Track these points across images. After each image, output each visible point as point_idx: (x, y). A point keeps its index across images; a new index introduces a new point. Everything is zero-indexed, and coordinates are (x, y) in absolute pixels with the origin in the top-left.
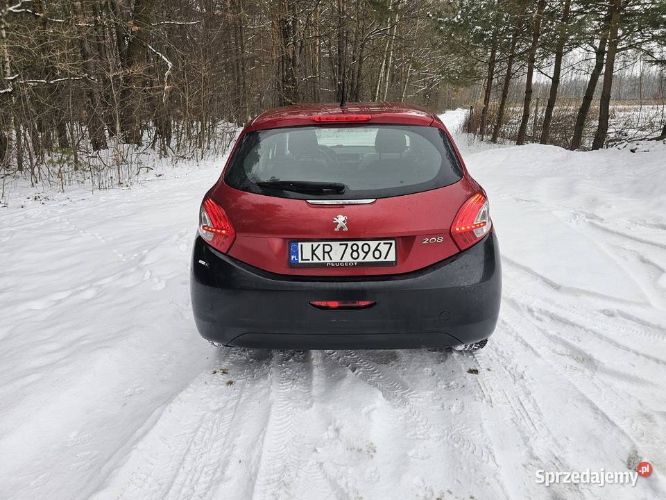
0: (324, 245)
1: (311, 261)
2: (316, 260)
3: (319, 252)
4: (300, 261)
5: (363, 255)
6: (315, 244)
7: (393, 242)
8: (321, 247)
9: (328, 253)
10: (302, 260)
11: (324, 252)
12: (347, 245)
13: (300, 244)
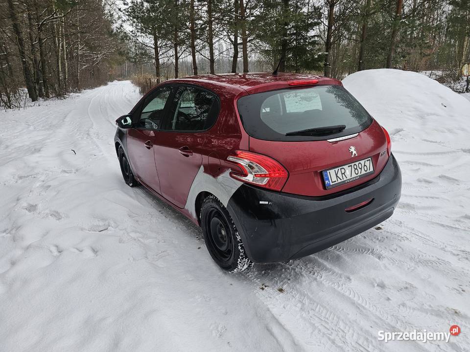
0: (341, 169)
1: (337, 182)
2: (339, 181)
3: (340, 175)
4: (331, 184)
5: (360, 170)
6: (336, 170)
7: (370, 158)
8: (340, 170)
9: (344, 174)
10: (332, 182)
11: (342, 174)
12: (351, 166)
13: (328, 172)
